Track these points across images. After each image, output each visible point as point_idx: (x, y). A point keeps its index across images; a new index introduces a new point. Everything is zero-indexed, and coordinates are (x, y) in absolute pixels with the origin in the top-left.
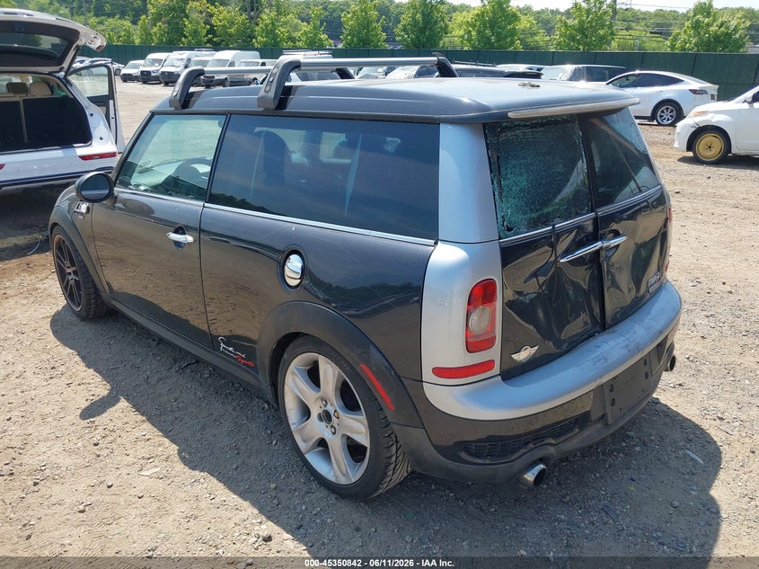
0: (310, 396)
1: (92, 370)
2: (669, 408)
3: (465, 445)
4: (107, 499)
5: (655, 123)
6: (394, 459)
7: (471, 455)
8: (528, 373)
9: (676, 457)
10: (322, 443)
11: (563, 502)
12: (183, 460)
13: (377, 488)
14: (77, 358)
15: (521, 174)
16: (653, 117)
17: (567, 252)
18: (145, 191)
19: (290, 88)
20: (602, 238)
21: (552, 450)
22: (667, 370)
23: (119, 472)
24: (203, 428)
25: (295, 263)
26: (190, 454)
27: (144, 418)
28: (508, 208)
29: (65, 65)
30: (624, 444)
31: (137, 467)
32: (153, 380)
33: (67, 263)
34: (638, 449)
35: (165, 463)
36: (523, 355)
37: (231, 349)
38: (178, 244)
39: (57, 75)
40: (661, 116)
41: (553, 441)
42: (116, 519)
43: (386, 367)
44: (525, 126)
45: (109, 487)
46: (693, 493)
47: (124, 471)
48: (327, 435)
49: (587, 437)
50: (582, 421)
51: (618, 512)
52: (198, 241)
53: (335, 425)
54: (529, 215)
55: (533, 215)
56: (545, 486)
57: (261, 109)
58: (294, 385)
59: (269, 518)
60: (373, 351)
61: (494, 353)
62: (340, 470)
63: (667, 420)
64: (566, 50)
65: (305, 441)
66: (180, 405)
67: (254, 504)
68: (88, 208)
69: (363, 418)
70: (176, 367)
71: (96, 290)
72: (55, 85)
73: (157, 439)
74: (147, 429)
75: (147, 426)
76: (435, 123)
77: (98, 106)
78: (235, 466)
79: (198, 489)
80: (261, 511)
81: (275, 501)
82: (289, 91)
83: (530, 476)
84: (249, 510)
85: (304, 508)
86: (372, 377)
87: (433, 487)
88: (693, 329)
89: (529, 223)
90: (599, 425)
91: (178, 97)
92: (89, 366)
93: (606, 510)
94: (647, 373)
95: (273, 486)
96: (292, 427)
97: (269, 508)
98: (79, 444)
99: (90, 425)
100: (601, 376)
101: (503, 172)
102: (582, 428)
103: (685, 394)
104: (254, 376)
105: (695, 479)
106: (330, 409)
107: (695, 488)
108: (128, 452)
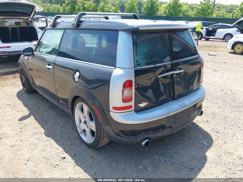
0: (81, 116)
1: (25, 107)
2: (201, 128)
3: (122, 132)
4: (20, 144)
5: (224, 41)
6: (103, 135)
7: (125, 135)
8: (144, 111)
9: (199, 143)
10: (84, 131)
11: (158, 154)
12: (46, 134)
13: (98, 145)
14: (22, 104)
15: (144, 48)
16: (224, 39)
17: (161, 74)
18: (44, 53)
19: (81, 21)
20: (174, 70)
21: (151, 136)
22: (199, 115)
23: (26, 137)
24: (54, 126)
25: (77, 74)
26: (48, 133)
27: (37, 122)
28: (139, 58)
29: (31, 16)
30: (183, 138)
31: (31, 135)
32: (43, 111)
33: (23, 75)
34: (187, 139)
35: (40, 135)
36: (142, 105)
37: (62, 102)
38: (48, 69)
39: (29, 19)
40: (226, 39)
41: (152, 133)
42: (21, 150)
43: (100, 107)
44: (147, 33)
45: (22, 141)
46: (201, 154)
47: (27, 136)
48: (86, 128)
49: (165, 133)
50: (163, 127)
51: (174, 158)
52: (53, 68)
53: (88, 125)
54: (146, 61)
55: (148, 61)
56: (153, 148)
57: (73, 27)
58: (77, 112)
59: (66, 152)
60: (96, 101)
61: (132, 103)
62: (88, 139)
63: (199, 131)
64: (197, 17)
65: (80, 130)
66: (49, 119)
67: (63, 148)
68: (28, 58)
69: (94, 122)
70: (50, 108)
71: (30, 84)
72: (28, 23)
73: (40, 128)
74: (38, 125)
75: (38, 124)
76: (117, 31)
77: (42, 30)
78: (60, 137)
79: (48, 143)
80: (64, 150)
81: (69, 148)
82: (81, 22)
83: (144, 143)
84: (61, 149)
85: (77, 150)
86: (96, 110)
87: (118, 146)
88: (217, 104)
89: (146, 63)
90: (170, 129)
91: (52, 24)
92: (25, 106)
93: (171, 157)
94: (189, 115)
95: (70, 143)
96: (77, 126)
97: (67, 150)
98: (16, 128)
99: (21, 123)
100: (169, 113)
101: (138, 47)
102: (163, 130)
103: (208, 124)
104: (68, 110)
105: (203, 149)
106: (86, 120)
107: (202, 152)
108: (30, 131)
